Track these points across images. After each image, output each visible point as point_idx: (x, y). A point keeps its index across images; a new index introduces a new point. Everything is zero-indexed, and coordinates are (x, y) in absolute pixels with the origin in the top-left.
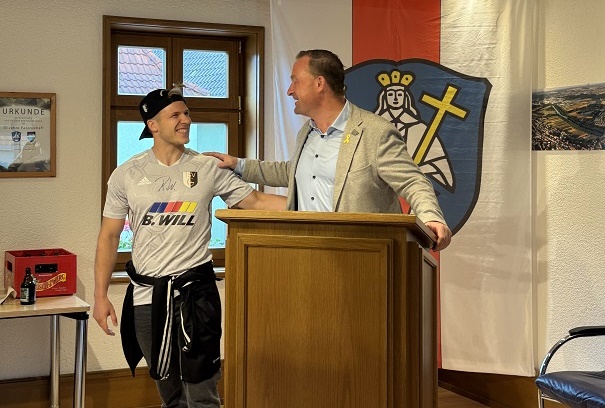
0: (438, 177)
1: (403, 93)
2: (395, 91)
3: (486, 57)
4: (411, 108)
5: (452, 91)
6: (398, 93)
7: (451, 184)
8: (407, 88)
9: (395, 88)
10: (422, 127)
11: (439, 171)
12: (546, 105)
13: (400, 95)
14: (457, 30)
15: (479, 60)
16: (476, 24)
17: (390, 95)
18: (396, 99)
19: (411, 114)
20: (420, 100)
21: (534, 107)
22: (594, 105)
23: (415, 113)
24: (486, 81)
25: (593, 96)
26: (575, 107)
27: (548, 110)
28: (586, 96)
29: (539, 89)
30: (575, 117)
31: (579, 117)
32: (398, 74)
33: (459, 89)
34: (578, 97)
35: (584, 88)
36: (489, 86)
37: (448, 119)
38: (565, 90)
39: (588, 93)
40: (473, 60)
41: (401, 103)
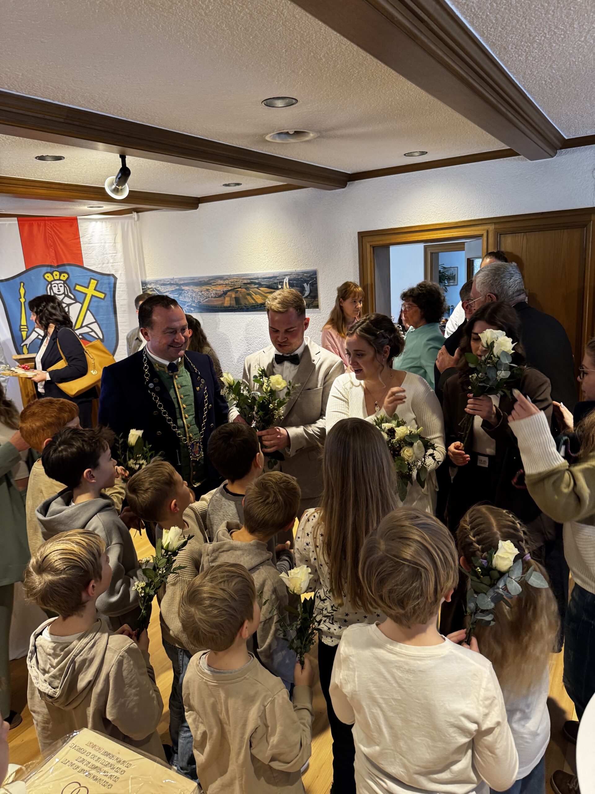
0: (93, 334)
1: (62, 285)
2: (58, 284)
3: (111, 261)
4: (70, 294)
5: (93, 283)
6: (59, 285)
7: (101, 337)
8: (65, 282)
9: (58, 282)
10: (78, 305)
11: (93, 331)
12: (149, 289)
13: (61, 286)
14: (91, 245)
15: (108, 263)
16: (103, 241)
17: (55, 286)
18: (59, 289)
19: (70, 298)
20: (75, 289)
21: (143, 289)
22: (179, 290)
23: (73, 297)
24: (113, 275)
25: (177, 284)
26: (167, 290)
27: (151, 291)
29: (144, 279)
32: (58, 273)
33: (98, 281)
34: (168, 284)
35: (171, 279)
36: (116, 278)
37: (94, 299)
38: (160, 280)
40: (104, 263)
41: (62, 292)
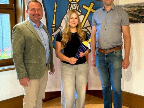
0: (88, 32)
2: (74, 4)
4: (79, 10)
5: (92, 4)
13: (75, 5)
17: (72, 5)
19: (79, 12)
20: (82, 7)
26: (132, 10)
28: (136, 7)
30: (132, 13)
31: (133, 13)
33: (94, 4)
34: (133, 7)
37: (91, 13)
39: (137, 5)
41: (76, 8)
